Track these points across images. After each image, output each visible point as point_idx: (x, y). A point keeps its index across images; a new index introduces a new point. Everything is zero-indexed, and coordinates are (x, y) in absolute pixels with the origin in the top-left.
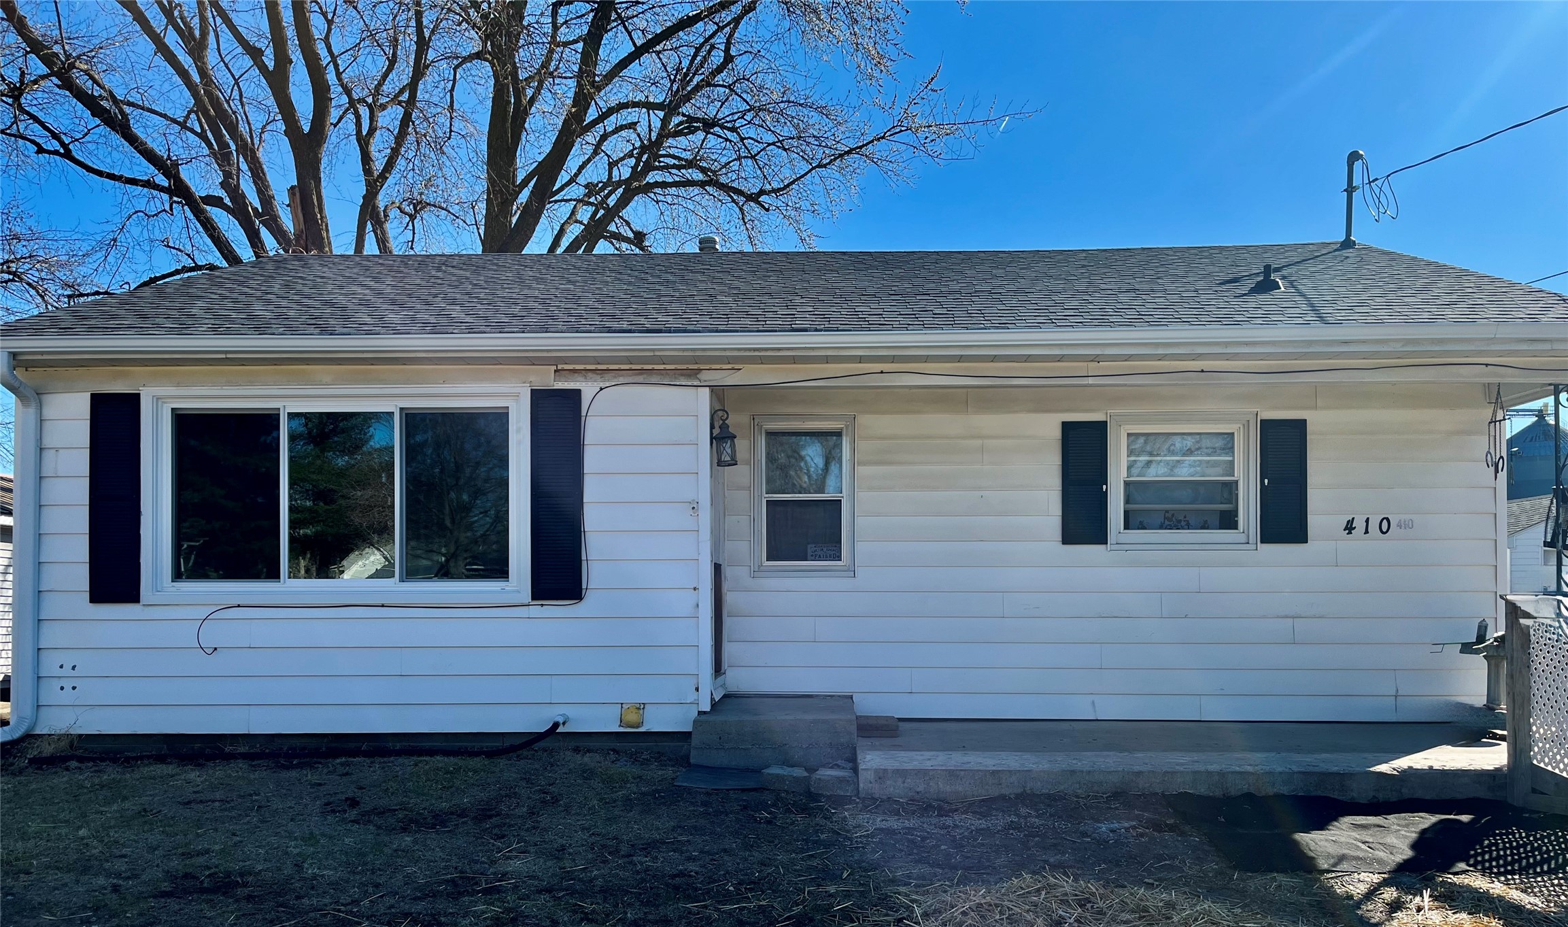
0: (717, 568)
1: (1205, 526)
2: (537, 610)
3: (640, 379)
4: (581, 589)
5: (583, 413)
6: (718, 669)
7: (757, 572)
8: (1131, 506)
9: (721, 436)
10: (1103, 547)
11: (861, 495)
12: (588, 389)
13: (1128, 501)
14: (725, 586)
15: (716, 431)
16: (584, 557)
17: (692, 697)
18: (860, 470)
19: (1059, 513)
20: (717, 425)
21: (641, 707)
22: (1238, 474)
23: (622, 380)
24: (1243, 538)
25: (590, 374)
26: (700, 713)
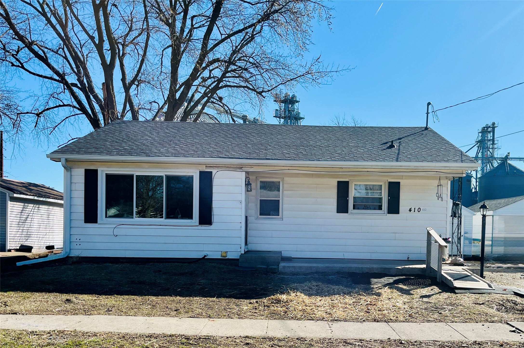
0: (246, 217)
1: (375, 209)
2: (200, 227)
3: (227, 169)
4: (211, 222)
5: (213, 177)
6: (246, 244)
7: (257, 218)
8: (355, 203)
9: (248, 184)
10: (347, 214)
11: (285, 199)
12: (214, 171)
13: (354, 202)
14: (248, 222)
15: (247, 183)
16: (212, 214)
17: (239, 250)
18: (285, 192)
19: (336, 205)
20: (247, 181)
21: (226, 252)
22: (383, 195)
23: (223, 169)
24: (383, 212)
25: (214, 167)
26: (241, 254)
